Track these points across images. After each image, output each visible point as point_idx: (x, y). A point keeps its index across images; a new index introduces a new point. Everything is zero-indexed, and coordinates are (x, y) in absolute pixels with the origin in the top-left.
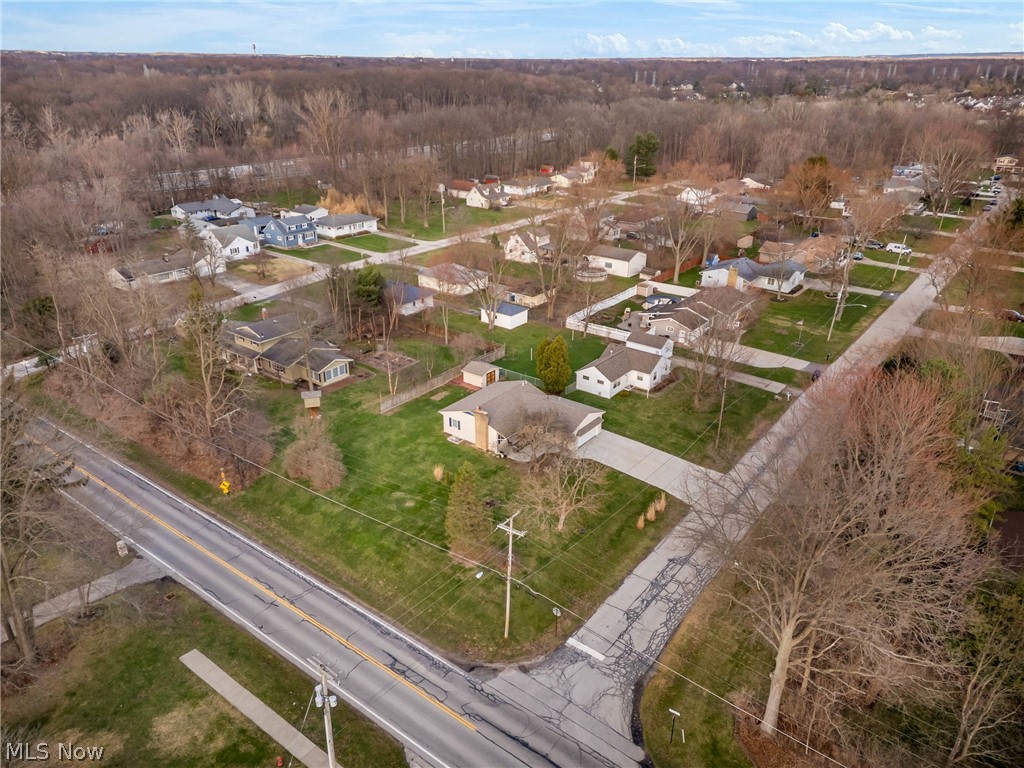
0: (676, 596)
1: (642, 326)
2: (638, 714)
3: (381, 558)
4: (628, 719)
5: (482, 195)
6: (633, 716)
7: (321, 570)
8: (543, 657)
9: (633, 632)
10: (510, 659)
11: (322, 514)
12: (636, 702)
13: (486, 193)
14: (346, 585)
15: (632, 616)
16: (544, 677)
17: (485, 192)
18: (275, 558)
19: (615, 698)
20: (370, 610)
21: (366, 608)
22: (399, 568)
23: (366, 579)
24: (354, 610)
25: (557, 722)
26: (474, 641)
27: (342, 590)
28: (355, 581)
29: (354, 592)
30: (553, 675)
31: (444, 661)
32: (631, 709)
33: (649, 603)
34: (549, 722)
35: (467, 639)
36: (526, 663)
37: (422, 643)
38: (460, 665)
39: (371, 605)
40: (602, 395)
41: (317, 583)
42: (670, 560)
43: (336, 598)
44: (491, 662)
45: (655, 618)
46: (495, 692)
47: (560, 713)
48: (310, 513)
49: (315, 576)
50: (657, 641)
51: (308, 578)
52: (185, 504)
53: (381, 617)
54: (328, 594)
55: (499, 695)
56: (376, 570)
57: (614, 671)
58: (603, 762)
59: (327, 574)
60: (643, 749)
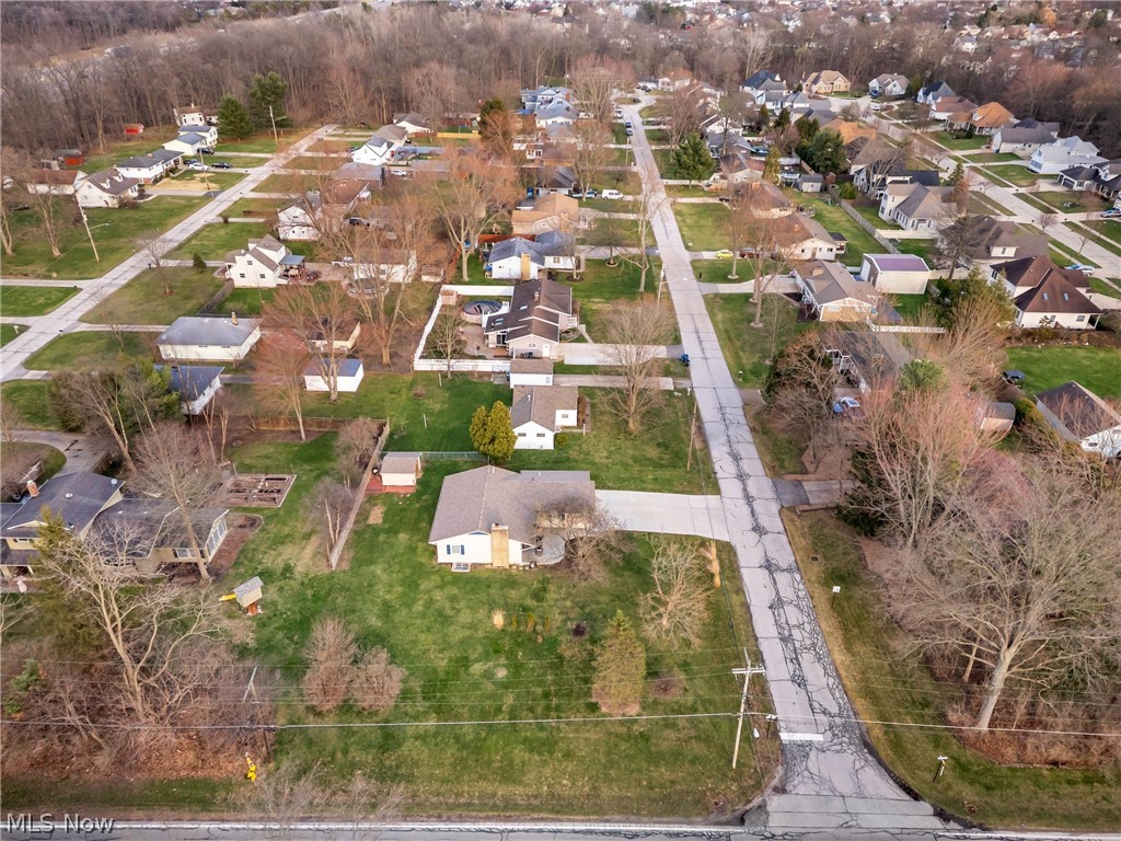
0: (808, 642)
1: (490, 346)
2: (892, 772)
3: (540, 754)
4: (891, 781)
5: (103, 189)
6: (892, 777)
7: (483, 808)
8: (780, 767)
9: (815, 696)
10: (758, 786)
11: (416, 739)
12: (880, 762)
13: (106, 186)
14: (532, 809)
15: (800, 681)
16: (801, 787)
17: (104, 185)
18: (417, 826)
19: (866, 769)
20: (588, 821)
21: (582, 821)
22: (568, 755)
23: (545, 788)
24: (575, 832)
25: (854, 823)
26: (712, 790)
27: (535, 816)
28: (536, 797)
29: (552, 811)
30: (806, 780)
31: (714, 829)
32: (883, 770)
33: (797, 659)
34: (850, 827)
35: (705, 791)
36: (775, 782)
37: (675, 823)
38: (728, 823)
39: (585, 814)
40: (544, 448)
41: (501, 826)
42: (770, 607)
43: (540, 831)
44: (749, 801)
45: (814, 672)
46: (786, 830)
47: (847, 813)
48: (399, 746)
49: (488, 819)
50: (837, 695)
51: (482, 826)
52: (204, 826)
53: (608, 821)
54: (527, 831)
55: (792, 830)
56: (548, 771)
57: (841, 744)
58: (915, 833)
59: (494, 807)
60: (924, 801)
